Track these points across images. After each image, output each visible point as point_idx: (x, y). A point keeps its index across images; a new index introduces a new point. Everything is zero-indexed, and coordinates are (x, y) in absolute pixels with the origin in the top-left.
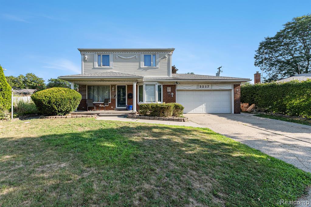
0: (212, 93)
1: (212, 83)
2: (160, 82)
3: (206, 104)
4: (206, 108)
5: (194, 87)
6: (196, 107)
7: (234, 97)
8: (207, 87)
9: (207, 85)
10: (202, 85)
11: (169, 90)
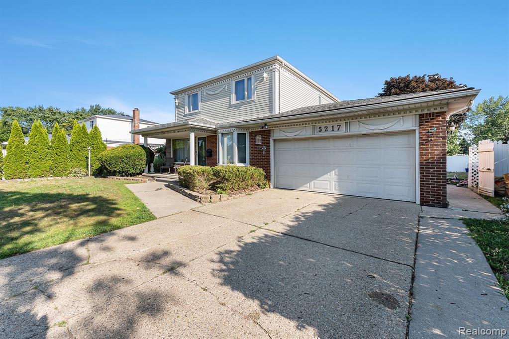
0: (355, 143)
1: (348, 118)
2: (240, 128)
3: (338, 172)
4: (340, 180)
5: (307, 132)
6: (315, 178)
7: (421, 155)
8: (336, 128)
9: (335, 124)
10: (323, 125)
11: (259, 140)
